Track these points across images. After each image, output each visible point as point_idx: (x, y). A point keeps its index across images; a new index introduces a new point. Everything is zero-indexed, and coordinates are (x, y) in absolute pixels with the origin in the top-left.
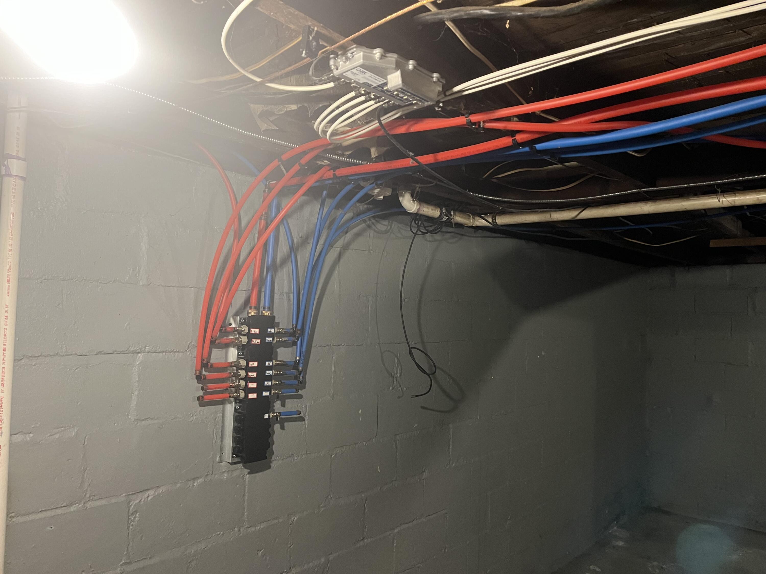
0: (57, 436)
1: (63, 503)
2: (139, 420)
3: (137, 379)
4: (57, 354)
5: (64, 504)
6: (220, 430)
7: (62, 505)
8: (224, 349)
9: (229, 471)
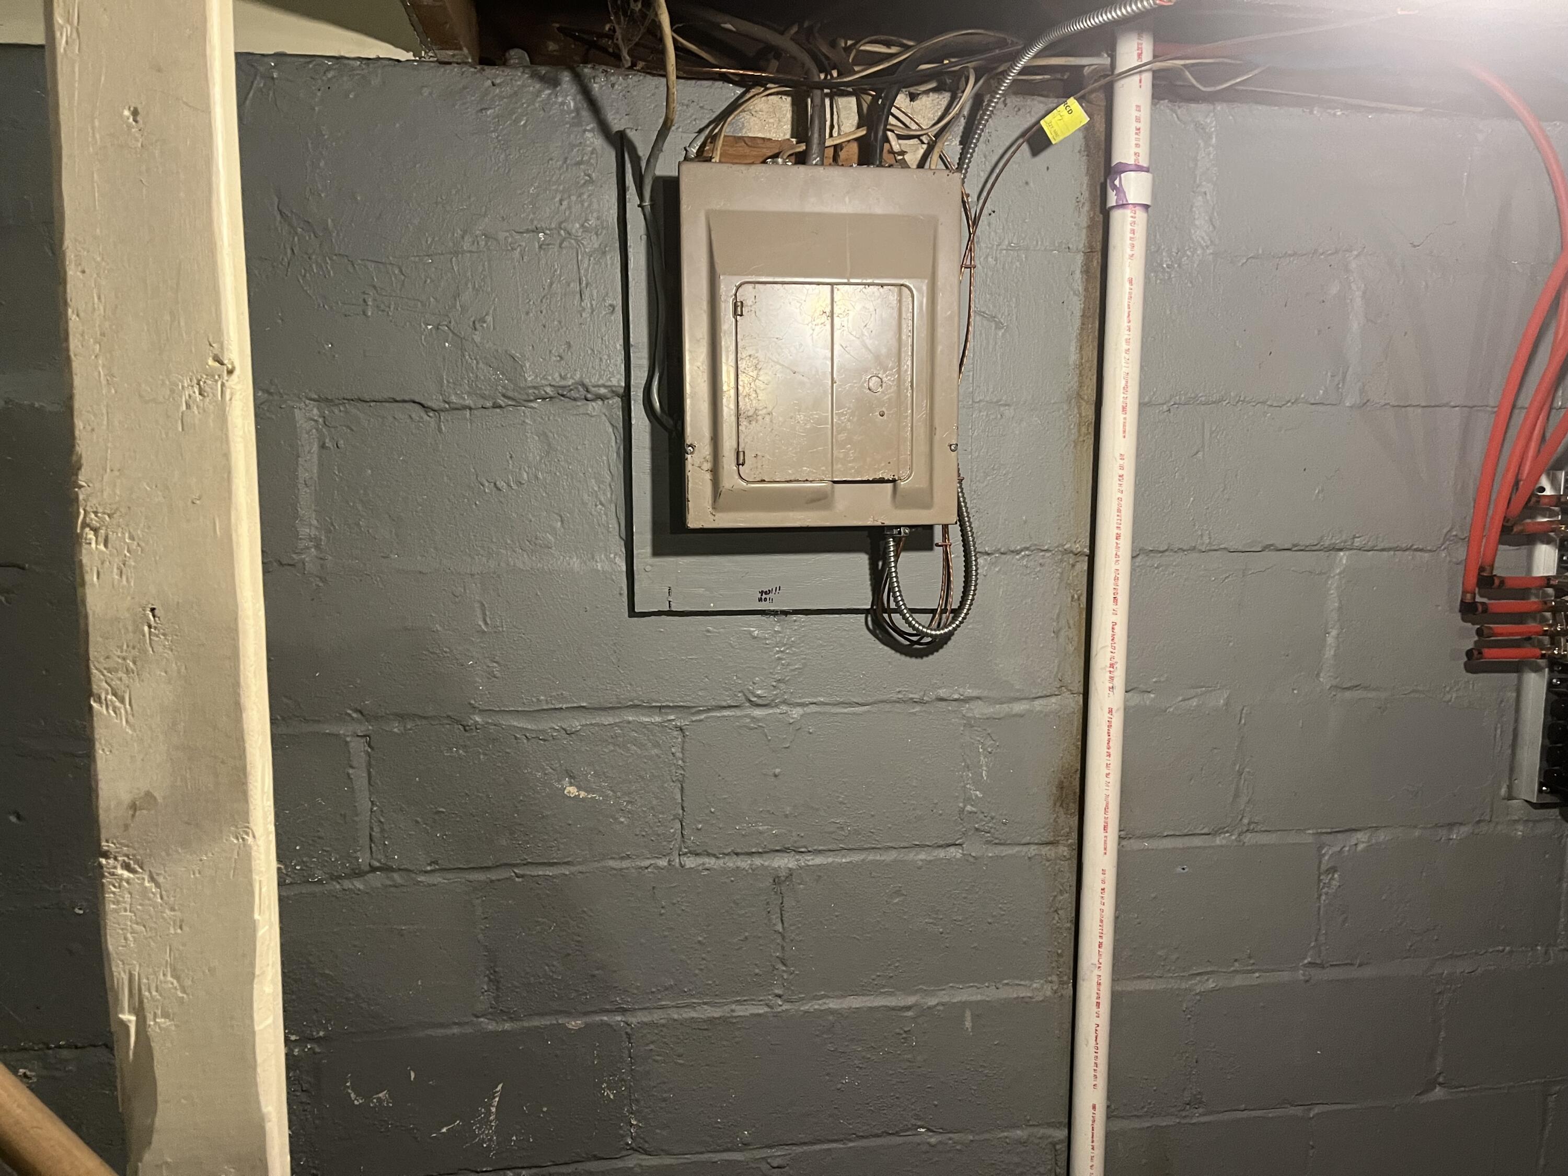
0: (1194, 702)
1: (1204, 828)
2: (1340, 688)
3: (1336, 604)
4: (1193, 549)
5: (1205, 831)
6: (1511, 729)
7: (1203, 832)
8: (1524, 547)
9: (1527, 821)
